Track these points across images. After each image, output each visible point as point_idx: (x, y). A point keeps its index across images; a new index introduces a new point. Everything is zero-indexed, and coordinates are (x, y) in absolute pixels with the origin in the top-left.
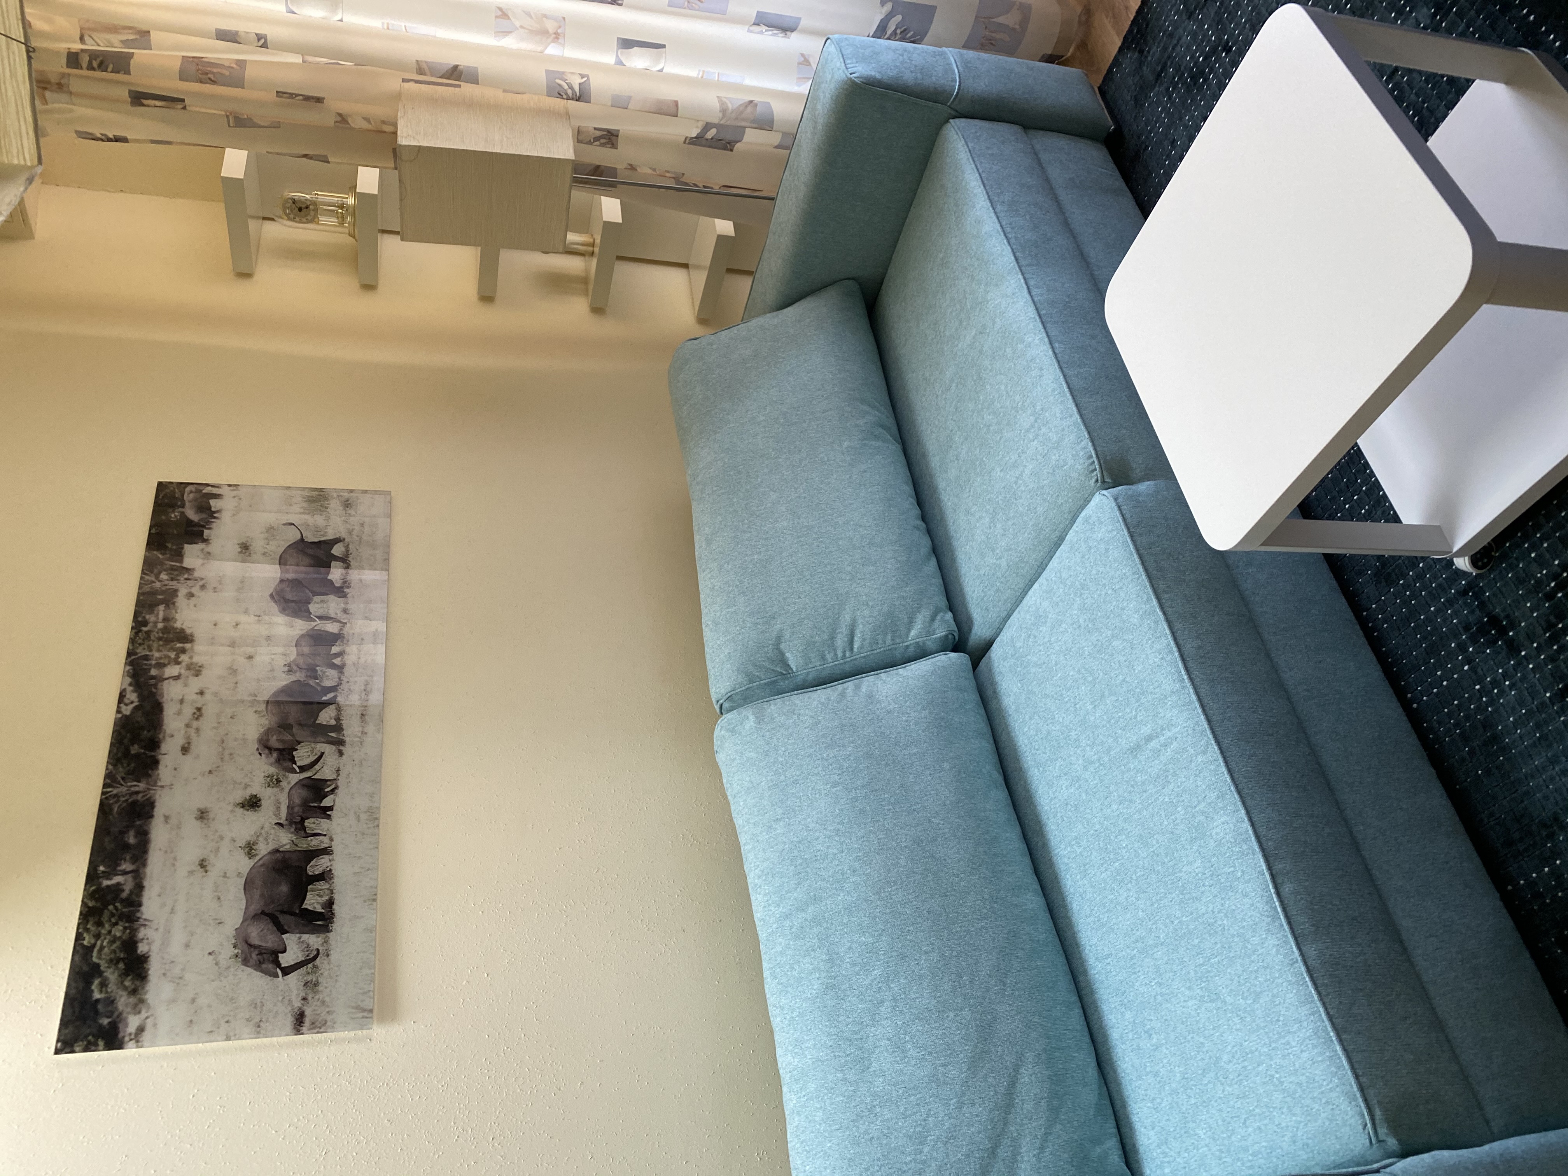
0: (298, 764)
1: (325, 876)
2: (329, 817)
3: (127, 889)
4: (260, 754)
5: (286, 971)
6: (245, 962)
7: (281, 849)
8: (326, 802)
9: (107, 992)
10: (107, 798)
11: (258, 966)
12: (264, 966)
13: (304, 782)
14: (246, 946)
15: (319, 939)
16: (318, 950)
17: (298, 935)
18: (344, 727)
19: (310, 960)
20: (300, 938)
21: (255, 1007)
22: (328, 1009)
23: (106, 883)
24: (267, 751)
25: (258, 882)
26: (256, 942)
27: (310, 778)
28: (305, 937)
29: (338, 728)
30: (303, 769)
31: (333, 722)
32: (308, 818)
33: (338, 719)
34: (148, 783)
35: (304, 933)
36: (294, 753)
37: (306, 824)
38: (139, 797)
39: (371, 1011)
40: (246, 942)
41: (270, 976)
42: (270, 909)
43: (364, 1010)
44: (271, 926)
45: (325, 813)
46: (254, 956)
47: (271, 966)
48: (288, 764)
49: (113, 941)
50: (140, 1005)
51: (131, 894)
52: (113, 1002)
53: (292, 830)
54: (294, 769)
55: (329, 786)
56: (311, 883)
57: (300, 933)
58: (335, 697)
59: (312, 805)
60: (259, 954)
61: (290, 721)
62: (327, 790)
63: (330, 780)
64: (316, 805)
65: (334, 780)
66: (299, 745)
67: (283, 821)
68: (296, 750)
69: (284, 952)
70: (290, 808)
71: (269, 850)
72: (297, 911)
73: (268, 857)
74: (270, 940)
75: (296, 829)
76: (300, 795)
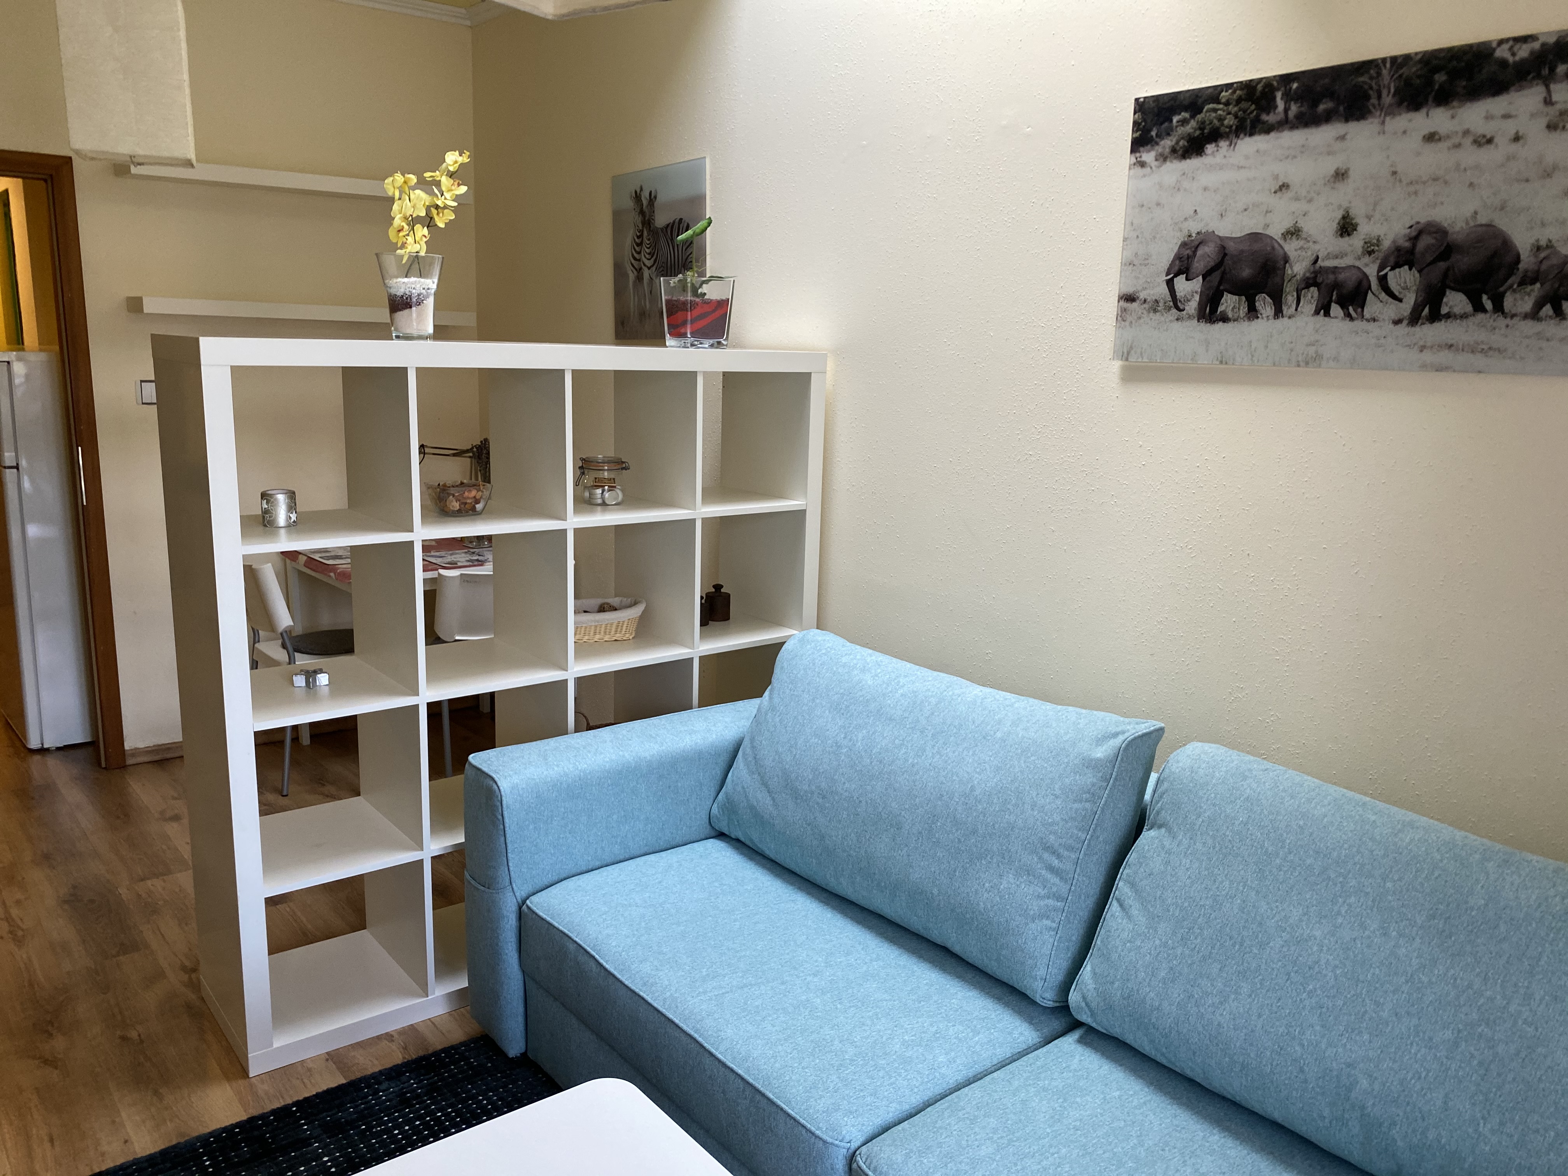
0: (1390, 273)
1: (1253, 312)
2: (1317, 312)
3: (1270, 118)
4: (1411, 227)
5: (1170, 283)
6: (1184, 245)
7: (1287, 265)
8: (1336, 309)
9: (1177, 127)
10: (1377, 66)
11: (1178, 257)
12: (1177, 262)
13: (1365, 283)
14: (1197, 243)
15: (1193, 311)
16: (1183, 310)
17: (1199, 290)
18: (1436, 325)
19: (1176, 303)
20: (1196, 292)
21: (1146, 259)
22: (1133, 322)
23: (1279, 95)
24: (1414, 234)
25: (1256, 247)
26: (1200, 252)
27: (1370, 288)
28: (1197, 298)
29: (1435, 317)
30: (1383, 281)
31: (1444, 310)
32: (1319, 290)
33: (1448, 316)
34: (1390, 105)
35: (1200, 296)
36: (1406, 267)
37: (1312, 289)
38: (1374, 101)
39: (1127, 360)
40: (1200, 243)
41: (1168, 269)
42: (1228, 261)
43: (1128, 353)
44: (1212, 264)
45: (1324, 309)
46: (1188, 252)
47: (1176, 268)
48: (1392, 260)
49: (1221, 119)
50: (1162, 159)
51: (1264, 123)
52: (1168, 134)
53: (1308, 275)
54: (1383, 270)
55: (1355, 311)
56: (1247, 299)
57: (1201, 292)
58: (1484, 311)
59: (1335, 293)
60: (1188, 257)
61: (1455, 258)
62: (1351, 308)
63: (1363, 311)
64: (1334, 298)
65: (1363, 317)
66: (1416, 272)
67: (1320, 263)
68: (1410, 269)
69: (1187, 279)
70: (1335, 270)
71: (1289, 253)
72: (1222, 288)
73: (1281, 252)
74: (1199, 265)
75: (1308, 278)
76: (1349, 279)
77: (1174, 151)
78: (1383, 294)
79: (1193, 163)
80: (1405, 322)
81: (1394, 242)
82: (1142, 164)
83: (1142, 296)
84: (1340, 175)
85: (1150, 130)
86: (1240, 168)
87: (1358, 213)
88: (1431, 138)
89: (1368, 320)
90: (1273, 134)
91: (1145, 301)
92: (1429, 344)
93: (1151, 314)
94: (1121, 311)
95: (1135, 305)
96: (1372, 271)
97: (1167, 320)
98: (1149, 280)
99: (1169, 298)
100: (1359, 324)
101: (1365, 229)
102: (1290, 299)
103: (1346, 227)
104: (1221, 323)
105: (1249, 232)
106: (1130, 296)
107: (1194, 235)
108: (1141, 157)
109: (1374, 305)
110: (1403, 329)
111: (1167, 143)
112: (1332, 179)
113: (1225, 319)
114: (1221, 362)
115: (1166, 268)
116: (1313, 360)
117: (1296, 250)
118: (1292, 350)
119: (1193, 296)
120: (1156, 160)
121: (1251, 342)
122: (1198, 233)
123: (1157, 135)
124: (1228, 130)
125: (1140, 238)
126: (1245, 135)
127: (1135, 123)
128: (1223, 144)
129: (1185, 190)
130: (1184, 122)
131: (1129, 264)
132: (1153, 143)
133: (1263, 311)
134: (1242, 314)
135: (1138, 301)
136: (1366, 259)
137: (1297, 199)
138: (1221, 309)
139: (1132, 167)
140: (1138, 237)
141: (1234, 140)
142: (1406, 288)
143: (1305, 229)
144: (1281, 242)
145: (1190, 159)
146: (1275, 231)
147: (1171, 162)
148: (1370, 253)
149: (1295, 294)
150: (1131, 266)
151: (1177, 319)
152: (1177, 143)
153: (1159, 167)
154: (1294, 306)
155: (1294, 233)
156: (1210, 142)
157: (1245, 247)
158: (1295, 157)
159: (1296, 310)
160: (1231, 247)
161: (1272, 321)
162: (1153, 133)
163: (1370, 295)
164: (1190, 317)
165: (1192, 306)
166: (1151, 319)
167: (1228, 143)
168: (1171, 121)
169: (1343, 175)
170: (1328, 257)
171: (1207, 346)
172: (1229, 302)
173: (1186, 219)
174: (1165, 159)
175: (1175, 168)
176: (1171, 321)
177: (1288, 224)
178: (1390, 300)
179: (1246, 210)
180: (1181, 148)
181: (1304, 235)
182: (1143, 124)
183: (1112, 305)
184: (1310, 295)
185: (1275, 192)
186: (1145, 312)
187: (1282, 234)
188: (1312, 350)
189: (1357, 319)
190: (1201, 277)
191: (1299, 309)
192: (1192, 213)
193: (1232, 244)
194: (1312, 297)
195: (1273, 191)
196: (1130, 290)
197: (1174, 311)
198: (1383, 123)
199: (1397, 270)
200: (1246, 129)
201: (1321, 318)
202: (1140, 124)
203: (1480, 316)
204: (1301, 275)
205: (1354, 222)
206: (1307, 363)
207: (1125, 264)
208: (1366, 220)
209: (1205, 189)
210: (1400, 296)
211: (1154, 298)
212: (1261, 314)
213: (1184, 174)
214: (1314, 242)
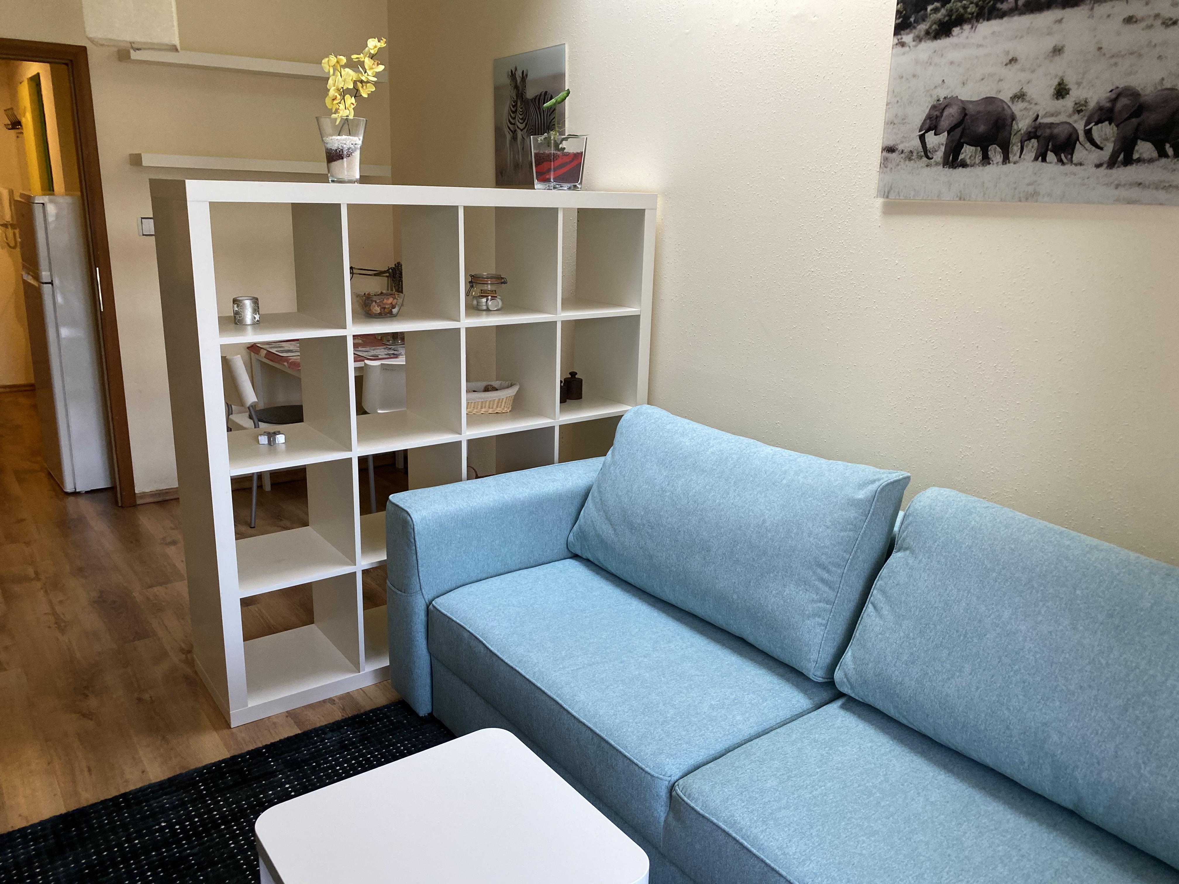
0: (1094, 127)
1: (986, 159)
2: (1036, 159)
3: (1003, 6)
4: (1111, 91)
5: (922, 138)
6: (934, 107)
7: (1014, 122)
8: (1051, 156)
9: (930, 14)
11: (929, 117)
12: (928, 121)
13: (1074, 136)
14: (944, 106)
16: (932, 158)
17: (945, 143)
18: (1129, 167)
19: (926, 153)
20: (942, 144)
21: (903, 119)
22: (893, 168)
24: (1114, 96)
25: (990, 108)
26: (946, 113)
27: (1078, 139)
28: (943, 149)
29: (1128, 161)
30: (1088, 133)
31: (1136, 156)
32: (1038, 141)
33: (1139, 161)
35: (945, 147)
36: (1107, 123)
37: (1033, 140)
39: (887, 197)
40: (946, 106)
41: (921, 127)
42: (968, 119)
43: (888, 193)
44: (955, 122)
45: (1041, 156)
46: (937, 113)
47: (927, 126)
48: (1096, 118)
49: (965, 8)
50: (918, 40)
51: (999, 10)
52: (924, 20)
53: (1030, 129)
54: (1089, 125)
55: (1066, 158)
56: (982, 149)
57: (946, 144)
58: (1166, 156)
59: (1050, 144)
60: (937, 117)
61: (1145, 116)
62: (1063, 156)
63: (1072, 157)
64: (1050, 147)
65: (1072, 162)
66: (1114, 127)
67: (1040, 120)
68: (1110, 124)
69: (935, 134)
70: (1051, 125)
71: (1015, 112)
72: (962, 141)
73: (1009, 112)
74: (945, 123)
75: (1030, 132)
76: (1062, 133)
77: (927, 33)
78: (1088, 144)
79: (943, 43)
80: (1105, 166)
81: (1098, 103)
82: (903, 44)
83: (900, 147)
84: (1058, 51)
85: (910, 17)
86: (979, 46)
87: (1071, 81)
88: (1130, 20)
89: (1076, 165)
90: (1005, 19)
91: (902, 151)
92: (1122, 183)
93: (907, 162)
94: (884, 160)
95: (894, 155)
96: (1080, 127)
97: (919, 166)
98: (905, 135)
99: (920, 148)
100: (1069, 168)
101: (1076, 94)
102: (1015, 148)
103: (1061, 92)
104: (961, 168)
105: (985, 97)
106: (891, 148)
107: (942, 100)
108: (902, 38)
109: (1080, 153)
110: (1103, 170)
111: (923, 27)
112: (1051, 54)
113: (964, 165)
114: (960, 199)
115: (919, 126)
116: (1032, 196)
117: (1021, 111)
118: (1015, 189)
119: (939, 147)
120: (914, 41)
121: (984, 183)
122: (945, 98)
123: (914, 21)
124: (970, 16)
125: (899, 103)
126: (984, 20)
127: (898, 12)
128: (967, 27)
129: (936, 64)
130: (936, 10)
131: (890, 123)
132: (911, 27)
133: (994, 159)
134: (977, 161)
135: (897, 152)
136: (1076, 117)
137: (1023, 70)
138: (961, 157)
139: (895, 46)
140: (898, 102)
141: (976, 24)
142: (1107, 139)
143: (1029, 94)
144: (1010, 104)
145: (940, 39)
146: (1005, 96)
147: (925, 42)
148: (1079, 112)
149: (1019, 144)
150: (892, 124)
151: (927, 166)
152: (930, 27)
153: (916, 46)
154: (1018, 154)
155: (1020, 96)
156: (956, 26)
157: (981, 108)
158: (1022, 37)
159: (1020, 157)
160: (971, 109)
161: (1001, 166)
162: (912, 20)
163: (1078, 145)
164: (937, 164)
165: (939, 156)
166: (907, 166)
167: (970, 26)
168: (926, 9)
169: (1060, 50)
170: (1046, 115)
171: (950, 186)
172: (968, 152)
173: (936, 87)
174: (920, 41)
175: (929, 46)
176: (922, 167)
177: (1015, 90)
178: (1094, 148)
179: (983, 79)
180: (934, 31)
181: (1028, 98)
182: (904, 12)
183: (877, 155)
184: (1031, 145)
185: (1006, 65)
186: (902, 160)
187: (1011, 98)
188: (1030, 189)
189: (1067, 164)
190: (946, 133)
191: (1022, 156)
192: (940, 82)
193: (971, 106)
194: (1032, 147)
195: (1004, 64)
196: (891, 143)
197: (925, 159)
198: (1092, 9)
199: (1100, 125)
200: (984, 15)
201: (1039, 163)
202: (901, 13)
203: (1164, 160)
204: (1025, 130)
205: (1067, 87)
206: (1027, 199)
207: (888, 124)
208: (1076, 86)
209: (952, 63)
210: (1101, 146)
211: (909, 149)
212: (992, 161)
213: (935, 52)
214: (1036, 104)
